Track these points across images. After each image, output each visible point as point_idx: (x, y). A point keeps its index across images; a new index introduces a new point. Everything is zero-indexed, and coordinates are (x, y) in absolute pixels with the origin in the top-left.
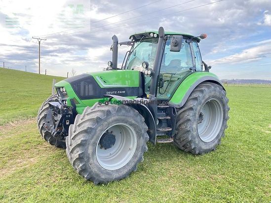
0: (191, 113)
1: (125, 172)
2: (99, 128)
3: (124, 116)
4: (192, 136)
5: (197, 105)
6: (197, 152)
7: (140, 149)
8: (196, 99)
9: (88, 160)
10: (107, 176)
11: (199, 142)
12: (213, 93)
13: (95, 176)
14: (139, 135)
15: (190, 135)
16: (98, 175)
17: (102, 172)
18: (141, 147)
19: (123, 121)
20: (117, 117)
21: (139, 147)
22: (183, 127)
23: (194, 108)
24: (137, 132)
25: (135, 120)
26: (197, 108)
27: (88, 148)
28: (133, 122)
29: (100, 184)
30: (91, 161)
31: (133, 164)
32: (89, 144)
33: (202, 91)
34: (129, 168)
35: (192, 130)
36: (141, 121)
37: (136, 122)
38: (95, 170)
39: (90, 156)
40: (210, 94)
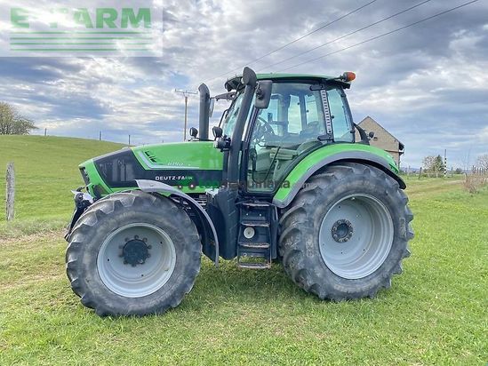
0: (301, 218)
1: (152, 303)
2: (102, 228)
3: (146, 212)
4: (304, 262)
5: (316, 205)
6: (322, 294)
7: (182, 271)
8: (312, 192)
9: (84, 275)
10: (117, 305)
11: (324, 276)
12: (356, 184)
13: (96, 302)
14: (180, 247)
15: (302, 260)
16: (100, 300)
17: (108, 297)
18: (183, 268)
19: (146, 220)
20: (134, 213)
21: (181, 267)
22: (289, 243)
23: (306, 208)
24: (175, 242)
25: (169, 221)
26: (314, 211)
27: (83, 255)
28: (167, 223)
29: (105, 315)
30: (89, 276)
31: (168, 294)
32: (84, 250)
33: (327, 179)
34: (162, 298)
35: (305, 250)
36: (183, 223)
37: (174, 223)
38: (95, 291)
39: (87, 268)
40: (348, 185)
